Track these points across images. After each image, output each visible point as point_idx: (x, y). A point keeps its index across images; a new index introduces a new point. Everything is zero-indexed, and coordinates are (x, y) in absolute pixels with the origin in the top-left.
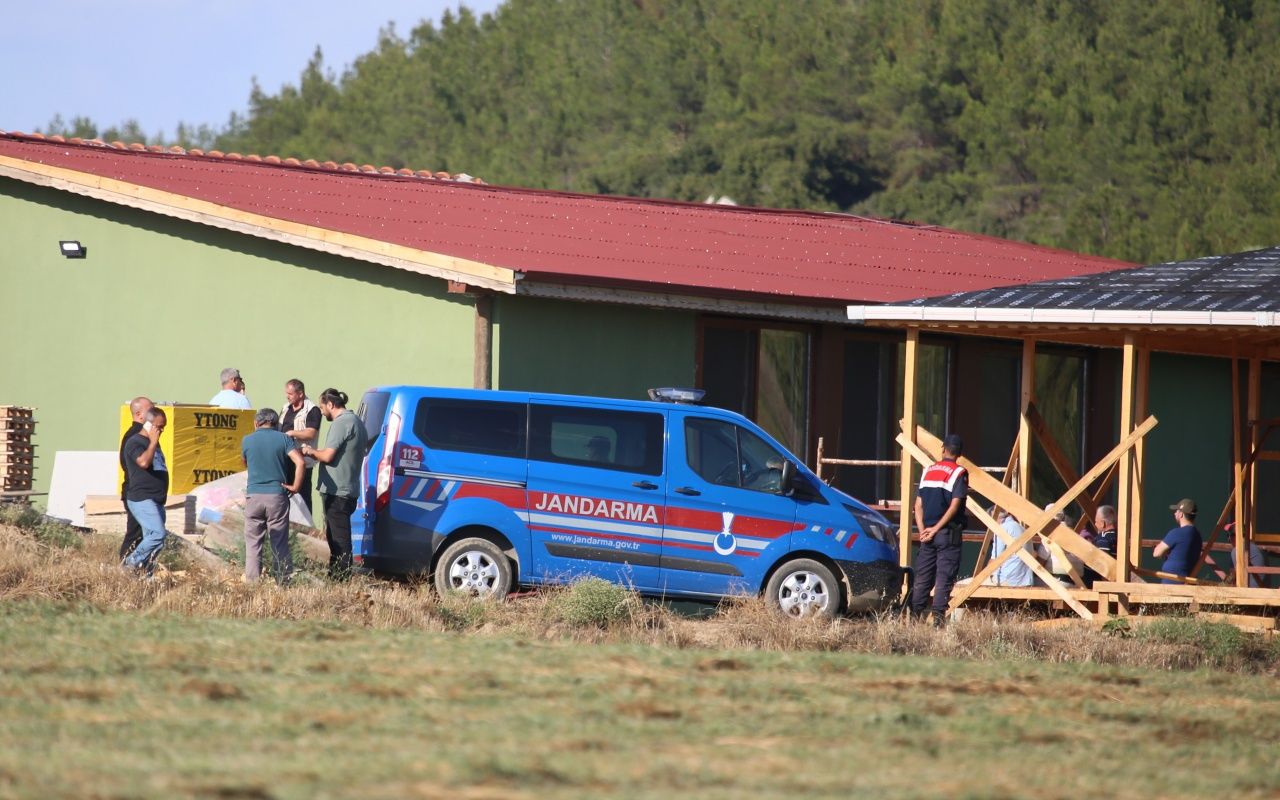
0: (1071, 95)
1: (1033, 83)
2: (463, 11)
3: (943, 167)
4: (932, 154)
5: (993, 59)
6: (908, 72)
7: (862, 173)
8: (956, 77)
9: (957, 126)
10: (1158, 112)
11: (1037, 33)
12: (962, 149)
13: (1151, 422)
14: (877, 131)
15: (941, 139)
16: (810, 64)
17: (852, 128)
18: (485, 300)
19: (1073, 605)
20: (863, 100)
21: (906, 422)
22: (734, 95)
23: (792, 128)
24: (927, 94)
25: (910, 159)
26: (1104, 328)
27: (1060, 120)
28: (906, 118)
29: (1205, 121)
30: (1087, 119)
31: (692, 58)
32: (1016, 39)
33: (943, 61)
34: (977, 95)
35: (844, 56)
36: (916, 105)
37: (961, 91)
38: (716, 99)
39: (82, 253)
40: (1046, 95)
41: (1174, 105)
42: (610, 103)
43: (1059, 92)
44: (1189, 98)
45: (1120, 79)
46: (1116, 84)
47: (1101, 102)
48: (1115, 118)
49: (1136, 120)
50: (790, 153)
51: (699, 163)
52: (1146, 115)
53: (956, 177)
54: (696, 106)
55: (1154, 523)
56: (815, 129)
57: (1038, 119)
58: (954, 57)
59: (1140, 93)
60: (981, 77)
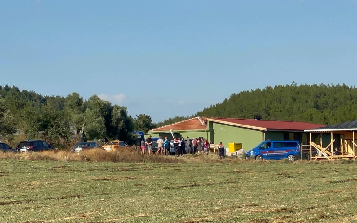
0: (279, 109)
1: (275, 108)
2: (218, 104)
3: (267, 116)
4: (267, 115)
5: (271, 105)
6: (264, 107)
7: (259, 117)
8: (268, 107)
9: (269, 112)
10: (288, 110)
11: (275, 103)
12: (269, 114)
13: (334, 140)
14: (260, 113)
15: (267, 113)
16: (254, 107)
17: (258, 113)
18: (264, 131)
19: (328, 158)
20: (259, 110)
21: (310, 141)
22: (246, 110)
23: (252, 113)
24: (265, 109)
25: (263, 116)
26: (330, 131)
27: (278, 111)
28: (264, 112)
29: (293, 111)
30: (281, 111)
31: (242, 107)
32: (273, 103)
33: (266, 106)
34: (270, 109)
35: (257, 106)
36: (264, 110)
37: (268, 109)
38: (244, 111)
39: (223, 129)
40: (277, 109)
41: (290, 109)
42: (234, 112)
43: (278, 109)
44: (291, 109)
45: (284, 107)
46: (284, 108)
47: (282, 109)
48: (284, 111)
49: (286, 111)
50: (252, 115)
51: (244, 117)
52: (287, 110)
53: (269, 117)
54: (242, 111)
55: (334, 150)
56: (254, 113)
57: (276, 111)
58: (267, 105)
59: (286, 108)
60: (270, 108)
